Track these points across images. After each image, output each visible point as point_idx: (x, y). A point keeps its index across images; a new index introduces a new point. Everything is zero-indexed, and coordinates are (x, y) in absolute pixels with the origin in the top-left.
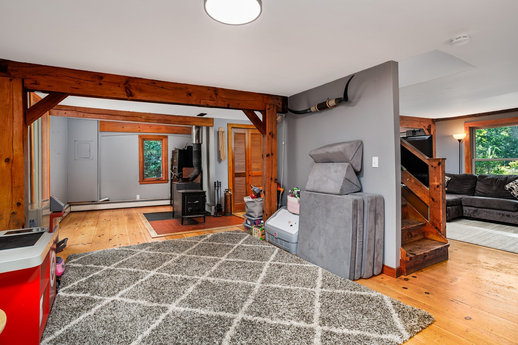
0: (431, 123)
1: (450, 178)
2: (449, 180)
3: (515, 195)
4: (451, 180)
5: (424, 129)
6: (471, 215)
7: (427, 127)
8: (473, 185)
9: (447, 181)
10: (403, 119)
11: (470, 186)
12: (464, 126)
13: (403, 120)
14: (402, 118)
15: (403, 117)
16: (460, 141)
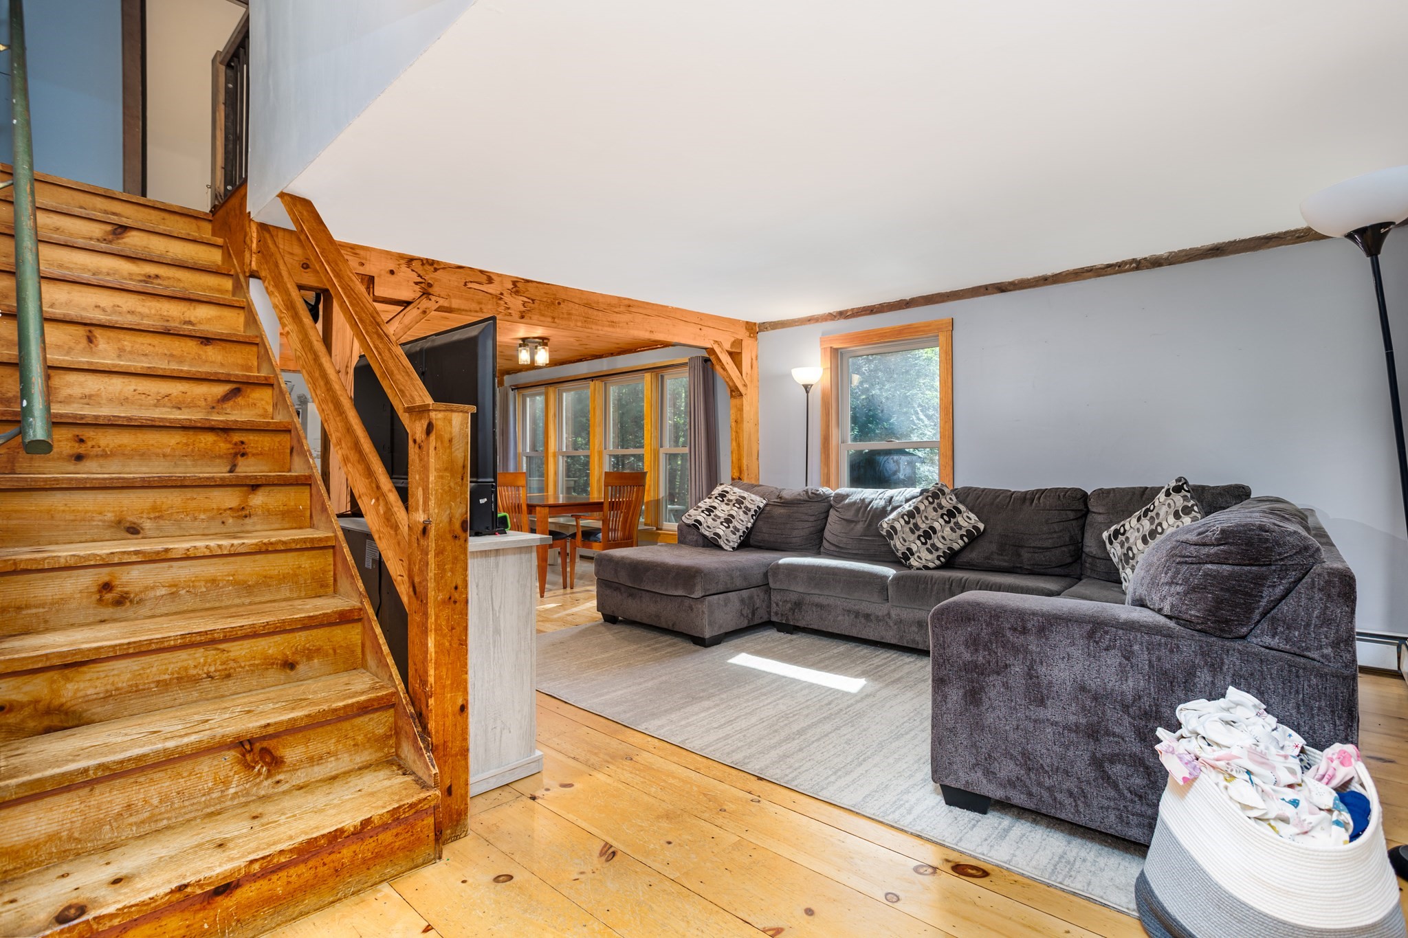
0: (742, 334)
1: (765, 502)
2: (762, 505)
3: (897, 550)
4: (766, 505)
5: (718, 350)
6: (787, 619)
7: (727, 346)
8: (819, 522)
9: (755, 511)
10: (631, 309)
11: (810, 524)
12: (821, 345)
13: (630, 312)
14: (629, 306)
15: (631, 303)
16: (807, 388)
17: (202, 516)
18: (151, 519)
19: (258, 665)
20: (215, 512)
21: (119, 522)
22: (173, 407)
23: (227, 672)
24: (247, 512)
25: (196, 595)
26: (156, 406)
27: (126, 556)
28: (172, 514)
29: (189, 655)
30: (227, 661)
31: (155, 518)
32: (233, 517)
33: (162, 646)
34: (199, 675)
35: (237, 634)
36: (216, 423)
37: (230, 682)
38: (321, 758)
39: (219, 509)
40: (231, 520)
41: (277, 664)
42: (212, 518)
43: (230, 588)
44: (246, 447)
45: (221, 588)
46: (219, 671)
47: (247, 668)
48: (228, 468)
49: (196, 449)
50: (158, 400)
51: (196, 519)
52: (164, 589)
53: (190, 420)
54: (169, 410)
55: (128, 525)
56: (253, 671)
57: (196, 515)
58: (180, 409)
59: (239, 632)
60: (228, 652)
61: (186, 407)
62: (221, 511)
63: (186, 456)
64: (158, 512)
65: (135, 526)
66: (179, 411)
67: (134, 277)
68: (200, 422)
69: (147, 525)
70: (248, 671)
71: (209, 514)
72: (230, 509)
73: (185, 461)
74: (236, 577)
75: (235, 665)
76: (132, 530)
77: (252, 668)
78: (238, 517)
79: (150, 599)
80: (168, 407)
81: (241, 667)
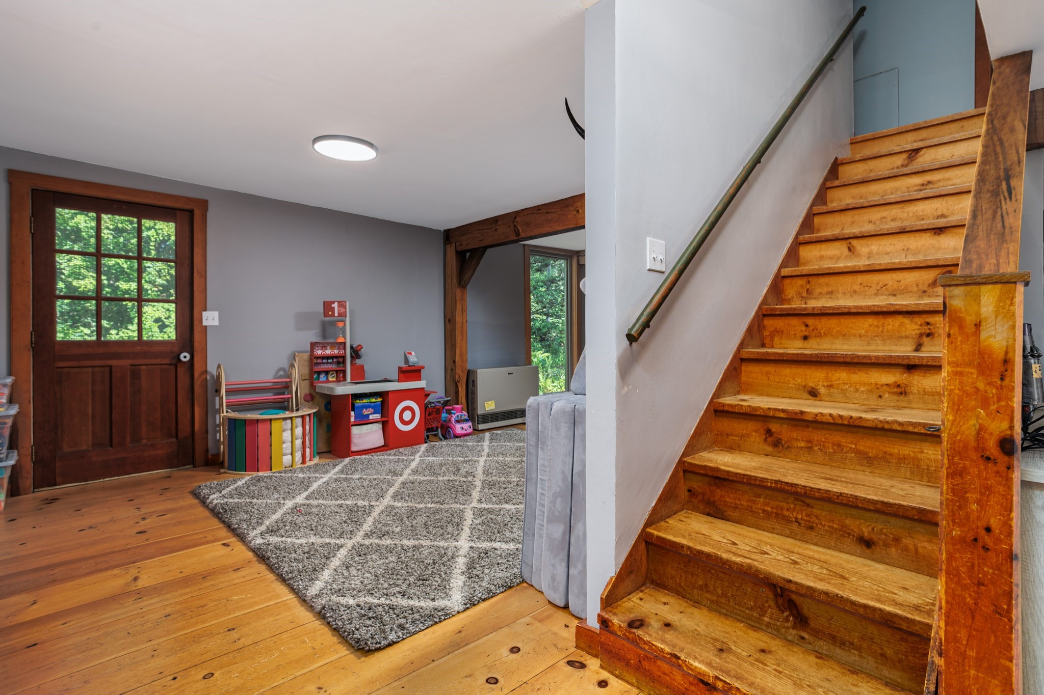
17: (862, 389)
18: (824, 386)
19: (836, 529)
20: (873, 386)
21: (805, 387)
22: (890, 295)
23: (810, 524)
24: (903, 390)
25: (826, 454)
26: (876, 295)
27: (777, 413)
28: (839, 384)
29: (784, 498)
30: (811, 515)
31: (828, 386)
32: (889, 393)
33: (763, 484)
34: (790, 518)
35: (815, 494)
36: (900, 306)
37: (813, 533)
38: (844, 644)
39: (876, 384)
40: (887, 395)
41: (853, 536)
42: (870, 391)
43: (853, 455)
44: (932, 327)
45: (845, 453)
46: (805, 520)
47: (826, 528)
48: (914, 347)
49: (885, 330)
50: (878, 290)
51: (857, 390)
52: (803, 443)
53: (878, 306)
54: (886, 297)
55: (810, 389)
56: (831, 533)
57: (858, 387)
58: (895, 295)
59: (817, 494)
60: (812, 507)
61: (900, 293)
62: (878, 386)
63: (877, 336)
64: (830, 381)
65: (814, 391)
66: (894, 298)
67: (911, 189)
68: (885, 307)
69: (822, 391)
70: (827, 530)
71: (867, 387)
72: (887, 385)
73: (876, 340)
74: (858, 447)
75: (817, 521)
76: (812, 394)
77: (831, 530)
78: (895, 393)
79: (794, 447)
80: (886, 295)
81: (821, 524)
